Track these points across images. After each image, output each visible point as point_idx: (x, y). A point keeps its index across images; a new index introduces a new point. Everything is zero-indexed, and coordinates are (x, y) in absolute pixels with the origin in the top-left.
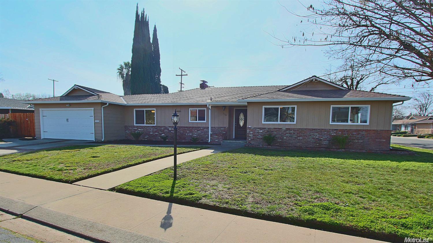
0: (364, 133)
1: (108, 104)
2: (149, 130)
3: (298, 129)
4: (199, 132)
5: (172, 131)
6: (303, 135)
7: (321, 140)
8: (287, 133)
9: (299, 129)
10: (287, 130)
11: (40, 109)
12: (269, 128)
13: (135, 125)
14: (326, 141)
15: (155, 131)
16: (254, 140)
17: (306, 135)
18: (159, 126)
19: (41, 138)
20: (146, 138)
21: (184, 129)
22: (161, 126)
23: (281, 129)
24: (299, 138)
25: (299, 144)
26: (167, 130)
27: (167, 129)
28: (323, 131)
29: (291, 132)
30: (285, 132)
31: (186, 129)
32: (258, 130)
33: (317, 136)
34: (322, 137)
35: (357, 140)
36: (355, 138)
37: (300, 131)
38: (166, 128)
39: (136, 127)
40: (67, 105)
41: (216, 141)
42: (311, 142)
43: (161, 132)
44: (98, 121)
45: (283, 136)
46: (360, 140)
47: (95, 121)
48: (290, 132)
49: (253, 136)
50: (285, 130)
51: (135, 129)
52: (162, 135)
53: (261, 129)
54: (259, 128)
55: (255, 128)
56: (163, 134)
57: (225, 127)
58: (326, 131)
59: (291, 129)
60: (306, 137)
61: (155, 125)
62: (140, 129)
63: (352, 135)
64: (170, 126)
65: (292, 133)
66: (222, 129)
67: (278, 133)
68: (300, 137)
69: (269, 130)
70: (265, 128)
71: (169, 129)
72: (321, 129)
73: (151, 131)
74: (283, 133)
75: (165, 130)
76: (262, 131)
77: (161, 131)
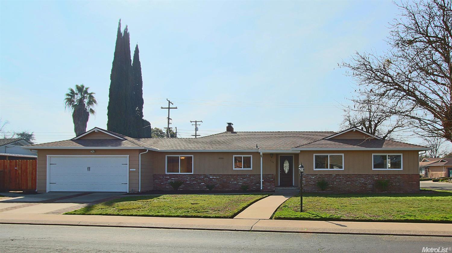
0: (399, 177)
1: (148, 150)
2: (185, 178)
3: (346, 175)
4: (244, 180)
5: (213, 180)
6: (351, 180)
7: (366, 184)
8: (337, 179)
9: (348, 175)
10: (337, 176)
11: (47, 156)
12: (320, 175)
13: (166, 173)
14: (370, 184)
15: (193, 180)
16: (306, 186)
17: (354, 180)
18: (198, 175)
19: (46, 191)
20: (181, 188)
21: (228, 176)
22: (200, 175)
23: (332, 175)
24: (347, 183)
25: (348, 188)
26: (207, 179)
27: (207, 177)
28: (368, 176)
30: (335, 178)
31: (229, 177)
32: (310, 176)
33: (362, 180)
34: (367, 182)
35: (395, 183)
36: (393, 181)
37: (348, 177)
38: (206, 176)
39: (168, 176)
40: (91, 152)
41: (268, 188)
42: (358, 186)
43: (200, 181)
44: (135, 170)
45: (334, 182)
46: (397, 183)
47: (131, 170)
48: (339, 177)
49: (306, 182)
50: (335, 176)
51: (167, 178)
52: (202, 184)
53: (313, 175)
54: (311, 175)
55: (308, 175)
56: (202, 183)
57: (273, 175)
58: (370, 176)
59: (341, 175)
60: (354, 182)
61: (192, 173)
62: (173, 178)
63: (390, 179)
64: (210, 174)
65: (341, 179)
66: (269, 176)
67: (329, 179)
68: (348, 182)
69: (321, 177)
70: (317, 175)
71: (210, 177)
72: (366, 174)
73: (188, 180)
74: (334, 179)
75: (206, 179)
76: (314, 178)
77: (200, 180)
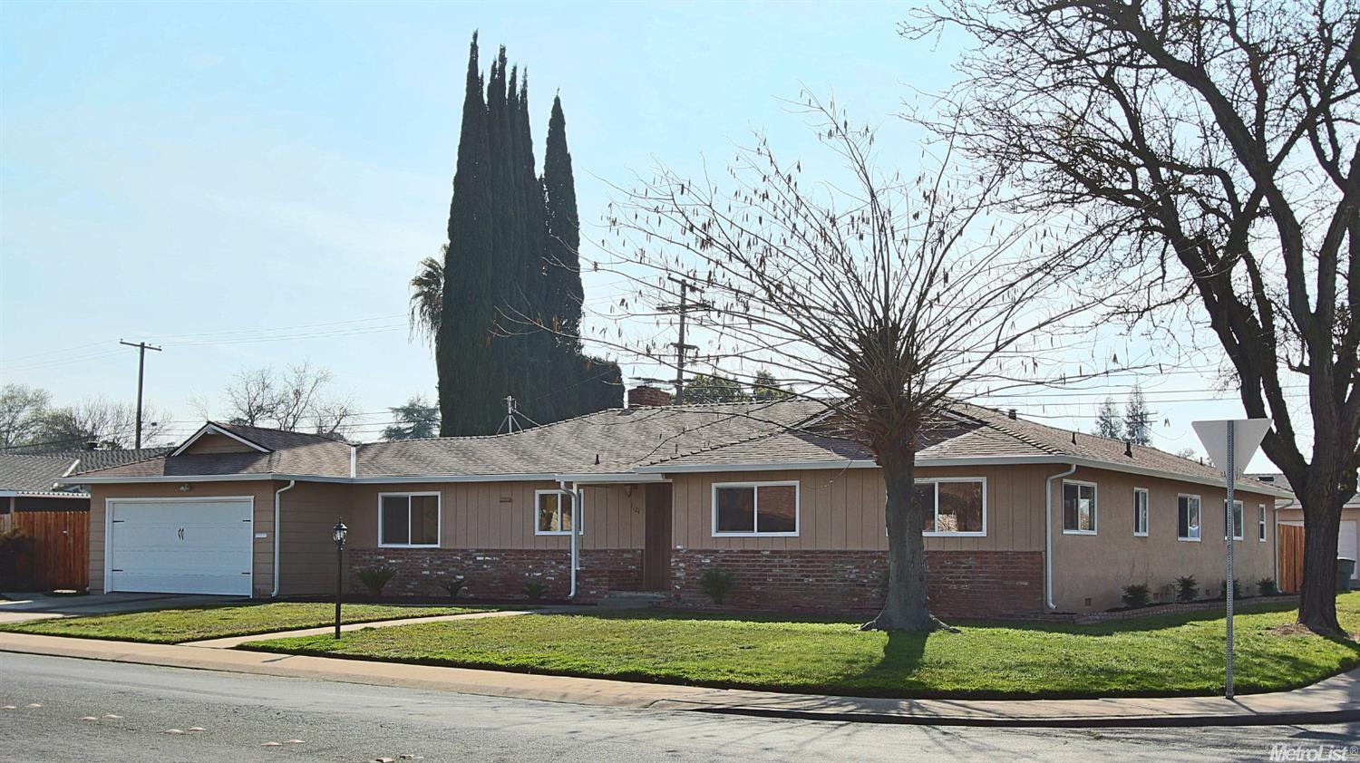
0: (971, 561)
1: (293, 483)
2: (420, 561)
3: (801, 552)
4: (561, 567)
5: (485, 566)
6: (818, 571)
7: (864, 585)
8: (775, 566)
9: (806, 552)
10: (775, 557)
11: (107, 500)
12: (727, 552)
13: (380, 545)
14: (875, 587)
15: (438, 565)
16: (688, 587)
17: (825, 571)
18: (449, 550)
19: (103, 591)
20: (410, 590)
21: (520, 556)
22: (455, 550)
23: (759, 552)
24: (806, 580)
25: (806, 598)
26: (471, 562)
27: (471, 559)
28: (869, 557)
29: (785, 561)
30: (769, 561)
31: (524, 559)
32: (699, 556)
33: (852, 572)
34: (865, 577)
35: (956, 583)
36: (951, 577)
37: (808, 558)
38: (467, 555)
39: (383, 554)
40: (182, 488)
41: (592, 592)
42: (839, 591)
43: (454, 569)
44: (265, 536)
45: (765, 575)
46: (963, 583)
47: (257, 536)
48: (782, 561)
49: (687, 575)
50: (768, 556)
51: (380, 560)
52: (458, 577)
53: (705, 552)
54: (700, 552)
55: (691, 551)
56: (459, 574)
57: (634, 551)
58: (875, 558)
59: (786, 552)
60: (825, 576)
61: (438, 546)
62: (394, 559)
63: (941, 567)
64: (480, 548)
65: (786, 566)
66: (625, 555)
67: (751, 566)
68: (809, 576)
69: (728, 558)
70: (717, 551)
71: (478, 558)
72: (862, 552)
73: (425, 565)
74: (765, 566)
75: (466, 562)
76: (708, 561)
77: (454, 566)
